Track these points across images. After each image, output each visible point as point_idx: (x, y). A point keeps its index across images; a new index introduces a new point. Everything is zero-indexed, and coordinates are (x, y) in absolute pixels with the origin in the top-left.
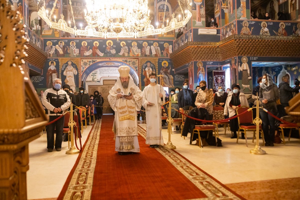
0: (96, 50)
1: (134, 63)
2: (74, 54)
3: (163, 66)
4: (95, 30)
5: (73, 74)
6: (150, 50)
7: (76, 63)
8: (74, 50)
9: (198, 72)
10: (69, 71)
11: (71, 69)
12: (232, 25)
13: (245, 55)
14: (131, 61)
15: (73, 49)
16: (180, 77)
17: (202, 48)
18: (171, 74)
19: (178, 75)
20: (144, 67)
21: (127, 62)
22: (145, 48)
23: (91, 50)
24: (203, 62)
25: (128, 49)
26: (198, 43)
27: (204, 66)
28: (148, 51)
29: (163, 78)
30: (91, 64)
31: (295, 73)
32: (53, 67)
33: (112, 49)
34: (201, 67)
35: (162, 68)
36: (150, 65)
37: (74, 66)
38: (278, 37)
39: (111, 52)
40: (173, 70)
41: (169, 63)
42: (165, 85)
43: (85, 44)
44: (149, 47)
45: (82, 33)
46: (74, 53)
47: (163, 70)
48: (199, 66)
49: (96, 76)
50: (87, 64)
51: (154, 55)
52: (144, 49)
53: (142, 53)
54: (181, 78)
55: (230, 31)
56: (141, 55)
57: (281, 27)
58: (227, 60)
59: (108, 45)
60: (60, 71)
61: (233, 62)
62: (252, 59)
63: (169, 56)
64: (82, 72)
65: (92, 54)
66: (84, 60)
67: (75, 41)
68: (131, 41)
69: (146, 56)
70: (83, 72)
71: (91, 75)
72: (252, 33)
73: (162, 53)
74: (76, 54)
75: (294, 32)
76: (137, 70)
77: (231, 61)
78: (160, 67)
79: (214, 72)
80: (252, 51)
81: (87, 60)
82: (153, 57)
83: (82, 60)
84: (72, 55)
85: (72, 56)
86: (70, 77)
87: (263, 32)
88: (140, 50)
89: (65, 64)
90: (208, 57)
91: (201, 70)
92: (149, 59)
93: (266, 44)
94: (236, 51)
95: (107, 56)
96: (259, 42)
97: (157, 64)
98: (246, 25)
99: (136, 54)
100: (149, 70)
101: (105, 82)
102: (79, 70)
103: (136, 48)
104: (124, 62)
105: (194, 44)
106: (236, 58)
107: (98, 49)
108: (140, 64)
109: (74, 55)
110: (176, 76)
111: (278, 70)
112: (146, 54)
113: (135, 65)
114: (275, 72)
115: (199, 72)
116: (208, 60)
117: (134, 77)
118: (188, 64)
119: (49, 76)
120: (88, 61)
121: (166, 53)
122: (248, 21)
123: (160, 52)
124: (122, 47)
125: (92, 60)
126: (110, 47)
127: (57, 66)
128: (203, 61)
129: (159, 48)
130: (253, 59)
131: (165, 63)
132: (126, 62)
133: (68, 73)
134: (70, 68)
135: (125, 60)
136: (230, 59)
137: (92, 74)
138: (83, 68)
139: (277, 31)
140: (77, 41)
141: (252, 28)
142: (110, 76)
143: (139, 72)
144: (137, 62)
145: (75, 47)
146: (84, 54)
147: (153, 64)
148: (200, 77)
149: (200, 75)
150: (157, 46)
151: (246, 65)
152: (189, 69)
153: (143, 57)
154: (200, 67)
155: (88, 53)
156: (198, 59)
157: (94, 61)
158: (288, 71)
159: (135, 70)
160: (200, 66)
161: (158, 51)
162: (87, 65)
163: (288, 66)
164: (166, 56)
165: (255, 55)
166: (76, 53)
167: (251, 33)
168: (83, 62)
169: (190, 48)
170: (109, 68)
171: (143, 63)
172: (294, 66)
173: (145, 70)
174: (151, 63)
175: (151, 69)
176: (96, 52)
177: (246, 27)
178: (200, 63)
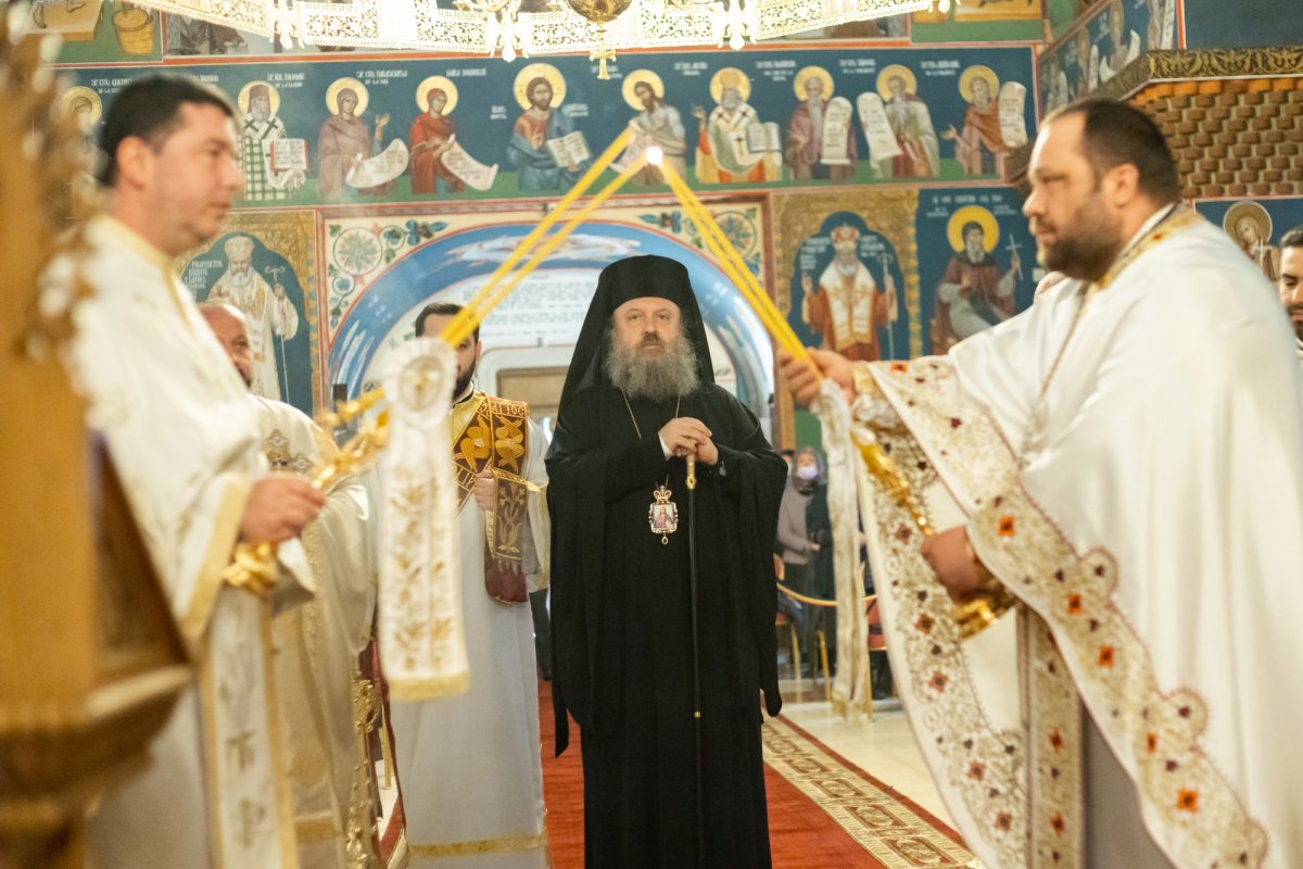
0: (437, 147)
1: (732, 236)
2: (272, 182)
3: (957, 245)
5: (269, 330)
6: (856, 128)
7: (285, 246)
8: (266, 150)
11: (252, 292)
15: (260, 145)
17: (1261, 94)
20: (808, 263)
21: (675, 229)
22: (816, 111)
23: (399, 146)
25: (679, 130)
26: (1230, 59)
28: (834, 135)
30: (399, 254)
33: (561, 133)
34: (1260, 250)
35: (953, 263)
36: (859, 243)
37: (275, 271)
39: (550, 157)
41: (1001, 220)
43: (356, 103)
44: (844, 102)
45: (336, 25)
46: (269, 174)
47: (958, 281)
48: (1237, 237)
50: (374, 251)
51: (882, 163)
52: (804, 121)
53: (790, 151)
56: (785, 174)
59: (525, 104)
63: (1001, 168)
64: (336, 312)
65: (407, 172)
66: (346, 224)
67: (278, 77)
68: (704, 66)
69: (821, 172)
70: (340, 319)
73: (947, 150)
74: (284, 178)
78: (937, 258)
81: (369, 223)
82: (879, 181)
83: (329, 222)
84: (258, 187)
85: (259, 197)
88: (773, 128)
92: (845, 195)
95: (523, 187)
97: (912, 231)
99: (747, 160)
100: (849, 280)
101: (510, 383)
102: (313, 304)
103: (744, 114)
104: (655, 226)
105: (1197, 66)
107: (453, 137)
108: (776, 237)
109: (274, 191)
112: (824, 161)
113: (744, 246)
117: (732, 344)
120: (377, 232)
121: (975, 145)
123: (929, 141)
124: (635, 113)
125: (408, 224)
126: (546, 115)
128: (1274, 196)
129: (921, 109)
131: (972, 227)
132: (668, 230)
134: (242, 286)
135: (664, 217)
138: (344, 285)
140: (289, 77)
142: (546, 342)
144: (758, 221)
145: (279, 123)
146: (344, 175)
147: (881, 239)
150: (909, 98)
153: (798, 181)
154: (1247, 244)
155: (380, 170)
156: (1231, 180)
157: (425, 227)
160: (1249, 234)
161: (918, 133)
162: (369, 262)
164: (978, 170)
166: (290, 173)
168: (340, 241)
169: (1163, 97)
170: (539, 282)
171: (800, 229)
173: (817, 288)
174: (864, 231)
175: (864, 278)
176: (439, 160)
178: (1248, 212)
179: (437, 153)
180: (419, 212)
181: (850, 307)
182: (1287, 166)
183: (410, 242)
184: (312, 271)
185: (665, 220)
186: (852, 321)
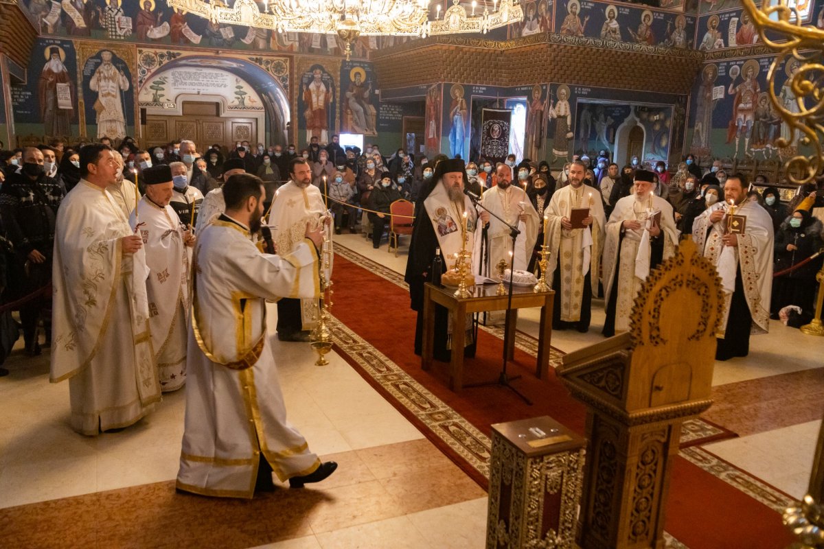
0: (180, 26)
1: (279, 68)
2: (119, 32)
3: (353, 79)
4: (258, 10)
5: (118, 88)
7: (124, 57)
8: (117, 20)
9: (452, 109)
10: (105, 78)
11: (111, 72)
12: (543, 6)
13: (565, 82)
14: (272, 61)
15: (114, 18)
16: (392, 111)
17: (466, 52)
18: (370, 102)
19: (386, 106)
20: (305, 80)
21: (261, 64)
23: (166, 24)
24: (464, 86)
25: (265, 30)
27: (466, 97)
28: (316, 38)
29: (352, 112)
30: (164, 63)
31: (657, 127)
32: (57, 65)
33: (225, 26)
34: (460, 99)
35: (351, 85)
36: (322, 76)
37: (120, 65)
38: (637, 46)
39: (221, 34)
40: (377, 92)
42: (357, 128)
43: (151, 6)
46: (118, 29)
47: (352, 91)
48: (455, 95)
49: (163, 89)
50: (155, 61)
51: (331, 49)
53: (301, 42)
54: (394, 112)
55: (536, 20)
56: (299, 49)
57: (644, 20)
58: (520, 87)
60: (79, 76)
61: (537, 95)
62: (579, 93)
63: (368, 55)
64: (140, 82)
65: (169, 34)
66: (144, 50)
69: (311, 50)
71: (151, 87)
72: (585, 29)
74: (124, 31)
75: (668, 37)
76: (285, 87)
77: (531, 90)
79: (485, 111)
80: (581, 73)
81: (153, 50)
82: (329, 55)
83: (138, 49)
84: (114, 33)
85: (114, 37)
86: (110, 97)
87: (607, 29)
89: (92, 58)
90: (476, 75)
91: (459, 105)
92: (319, 59)
93: (613, 60)
94: (549, 70)
95: (210, 44)
96: (598, 54)
97: (339, 73)
98: (574, 10)
99: (287, 43)
100: (318, 87)
101: (186, 106)
102: (134, 79)
104: (254, 62)
105: (450, 41)
106: (544, 88)
107: (186, 23)
108: (295, 71)
109: (120, 36)
110: (383, 108)
111: (618, 114)
112: (313, 46)
113: (283, 72)
114: (612, 118)
115: (454, 110)
116: (476, 83)
118: (425, 87)
119: (46, 89)
120: (156, 54)
121: (361, 46)
125: (167, 52)
127: (70, 62)
128: (465, 83)
130: (581, 91)
131: (358, 74)
132: (258, 64)
133: (102, 83)
134: (108, 70)
135: (257, 58)
136: (528, 87)
137: (152, 84)
138: (143, 72)
139: (635, 30)
141: (587, 19)
142: (201, 93)
143: (292, 91)
144: (288, 64)
145: (121, 10)
146: (146, 33)
147: (329, 75)
148: (456, 121)
149: (456, 116)
151: (565, 105)
152: (428, 98)
153: (303, 52)
154: (457, 97)
155: (160, 32)
156: (454, 77)
157: (173, 54)
158: (642, 121)
159: (282, 84)
160: (458, 95)
162: (153, 65)
163: (644, 111)
164: (361, 55)
165: (587, 83)
166: (126, 30)
167: (583, 30)
168: (142, 56)
169: (439, 49)
170: (199, 71)
171: (303, 69)
172: (657, 111)
173: (308, 89)
174: (324, 72)
175: (323, 87)
176: (181, 31)
177: (574, 14)
178: (458, 87)
179: (180, 28)
180: (172, 48)
181: (318, 97)
182: (470, 75)
183: (168, 59)
184: (134, 67)
185: (257, 60)
186: (318, 101)
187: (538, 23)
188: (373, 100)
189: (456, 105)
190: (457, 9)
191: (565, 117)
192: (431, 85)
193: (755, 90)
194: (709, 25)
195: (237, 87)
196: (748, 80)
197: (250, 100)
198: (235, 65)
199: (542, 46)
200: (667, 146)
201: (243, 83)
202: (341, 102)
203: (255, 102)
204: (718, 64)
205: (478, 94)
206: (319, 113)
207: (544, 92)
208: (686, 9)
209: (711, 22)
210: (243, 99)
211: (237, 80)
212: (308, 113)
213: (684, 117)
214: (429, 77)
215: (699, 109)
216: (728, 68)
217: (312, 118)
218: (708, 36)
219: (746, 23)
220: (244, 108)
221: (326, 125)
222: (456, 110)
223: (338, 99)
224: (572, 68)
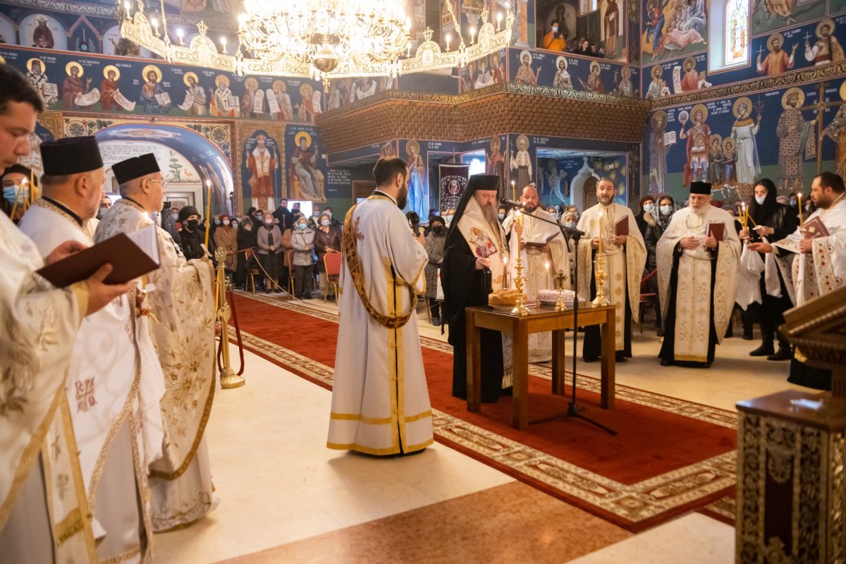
0: (112, 93)
1: (219, 135)
3: (298, 144)
6: (266, 101)
7: (49, 126)
8: (40, 87)
9: (409, 166)
11: (34, 143)
12: (495, 58)
14: (212, 128)
15: (37, 84)
16: (340, 176)
17: (420, 107)
18: (317, 168)
19: (334, 171)
20: (248, 147)
21: (200, 131)
22: (252, 94)
23: (96, 91)
24: (419, 142)
25: (204, 96)
26: (413, 94)
27: (423, 153)
28: (258, 103)
29: (299, 178)
30: (93, 132)
33: (160, 92)
34: (416, 156)
35: (297, 150)
36: (266, 141)
37: (45, 135)
38: (589, 94)
39: (156, 101)
40: (324, 156)
41: (312, 137)
42: (304, 194)
43: (78, 72)
44: (262, 91)
46: (42, 96)
47: (298, 157)
48: (410, 151)
50: (83, 130)
51: (274, 114)
52: (248, 97)
53: (243, 107)
54: (343, 177)
55: (488, 72)
56: (241, 114)
57: (593, 71)
59: (147, 80)
61: (496, 147)
62: (538, 142)
63: (313, 119)
65: (100, 101)
66: (72, 119)
67: (45, 58)
68: (213, 73)
69: (253, 115)
72: (538, 79)
73: (295, 111)
74: (49, 98)
75: (616, 86)
76: (227, 155)
77: (489, 143)
79: (441, 167)
80: (538, 123)
81: (81, 119)
82: (273, 120)
83: (65, 118)
87: (559, 79)
88: (237, 98)
90: (431, 131)
91: (415, 162)
92: (261, 124)
93: (568, 109)
94: (507, 121)
95: (145, 112)
96: (553, 104)
97: (283, 138)
98: (526, 61)
99: (228, 109)
100: (262, 154)
103: (227, 92)
104: (192, 129)
105: (403, 96)
106: (503, 138)
107: (118, 90)
108: (237, 137)
110: (331, 172)
111: (572, 167)
112: (254, 111)
113: (223, 139)
114: (565, 170)
115: (411, 167)
116: (431, 138)
118: (378, 146)
120: (85, 123)
121: (305, 111)
122: (531, 52)
123: (290, 108)
124: (188, 88)
125: (97, 121)
126: (154, 85)
128: (420, 139)
129: (287, 97)
130: (540, 141)
131: (303, 138)
132: (197, 131)
135: (195, 126)
136: (485, 139)
139: (585, 80)
140: (49, 58)
141: (539, 70)
143: (234, 159)
144: (229, 130)
145: (45, 76)
146: (74, 100)
147: (273, 140)
148: (414, 178)
149: (413, 173)
150: (283, 92)
151: (525, 155)
153: (245, 118)
154: (413, 154)
155: (89, 99)
156: (408, 134)
157: (104, 122)
158: (596, 171)
159: (223, 152)
160: (413, 151)
161: (286, 105)
163: (598, 161)
164: (305, 119)
165: (545, 132)
166: (51, 97)
167: (536, 80)
168: (69, 125)
169: (392, 105)
170: (129, 145)
171: (246, 134)
172: (611, 160)
173: (251, 156)
174: (268, 137)
175: (267, 153)
176: (112, 98)
177: (527, 64)
178: (413, 144)
179: (112, 95)
180: (103, 117)
181: (262, 163)
182: (425, 130)
183: (98, 128)
185: (195, 127)
186: (263, 168)
187: (491, 75)
188: (321, 165)
189: (413, 161)
190: (430, 45)
191: (526, 168)
192: (385, 143)
193: (706, 133)
194: (653, 75)
195: (172, 160)
196: (698, 124)
197: (186, 173)
198: (170, 135)
199: (499, 96)
200: (625, 193)
201: (177, 156)
202: (287, 169)
203: (191, 175)
204: (666, 111)
205: (434, 150)
206: (265, 181)
207: (503, 144)
208: (630, 60)
209: (655, 72)
210: (179, 172)
211: (171, 153)
212: (252, 181)
213: (638, 164)
214: (382, 135)
215: (653, 156)
216: (677, 113)
217: (257, 186)
218: (653, 85)
219: (689, 70)
220: (180, 181)
221: (272, 192)
222: (413, 167)
223: (283, 165)
224: (529, 118)
